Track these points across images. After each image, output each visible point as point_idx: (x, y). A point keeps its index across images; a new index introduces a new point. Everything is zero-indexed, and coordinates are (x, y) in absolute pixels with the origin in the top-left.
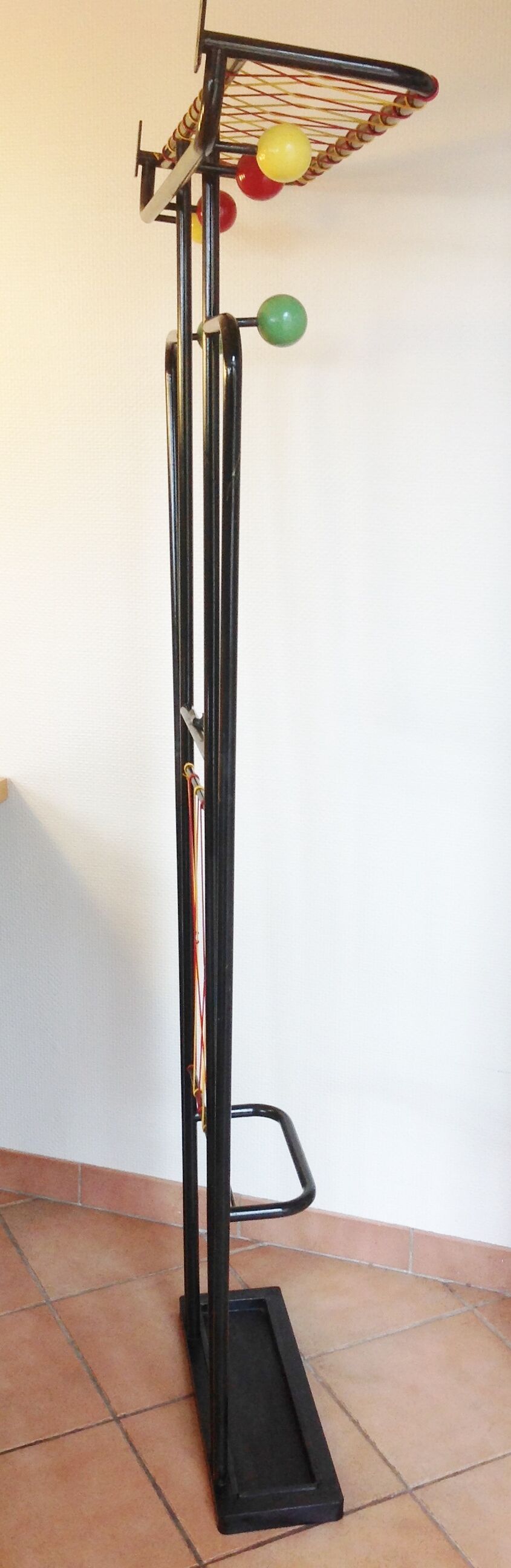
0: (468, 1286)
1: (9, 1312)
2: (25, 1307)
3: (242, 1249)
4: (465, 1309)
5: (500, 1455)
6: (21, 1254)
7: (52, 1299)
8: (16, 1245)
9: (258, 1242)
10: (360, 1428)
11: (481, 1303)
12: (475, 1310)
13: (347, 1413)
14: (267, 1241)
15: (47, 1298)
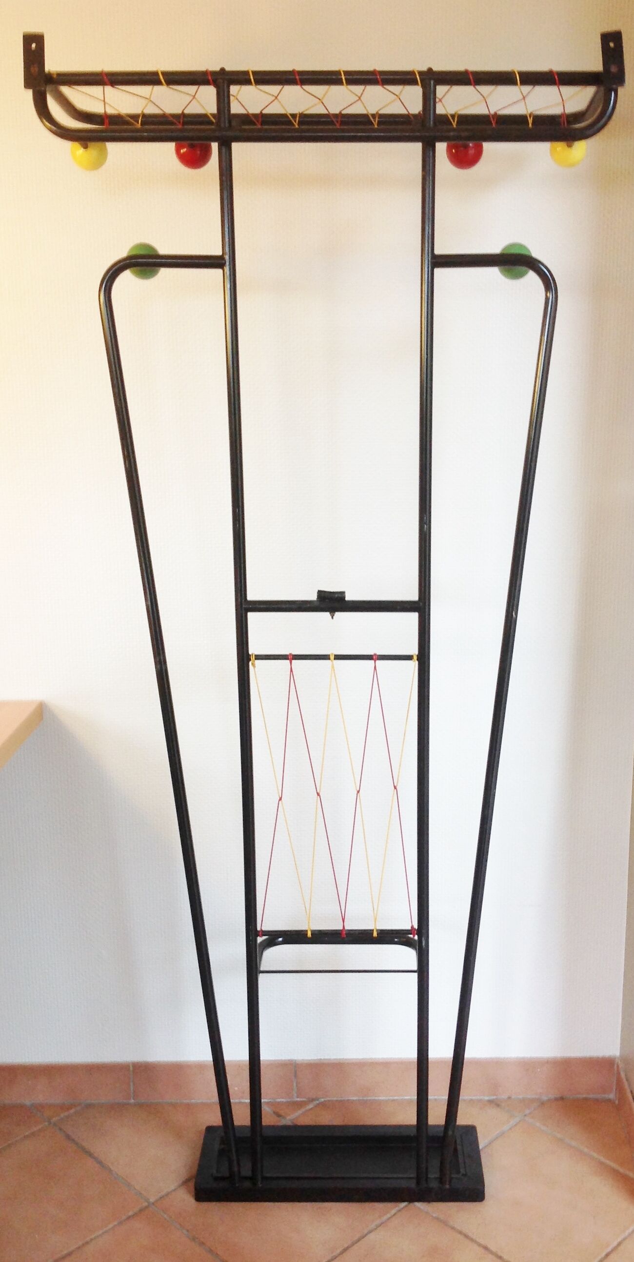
0: (509, 1098)
1: (116, 1223)
2: (131, 1213)
3: (303, 1110)
4: (517, 1119)
5: (615, 1244)
6: (100, 1163)
7: (152, 1200)
8: (91, 1155)
9: (313, 1100)
10: (491, 1252)
11: (527, 1112)
12: (527, 1119)
13: (472, 1240)
14: (323, 1098)
15: (147, 1200)
